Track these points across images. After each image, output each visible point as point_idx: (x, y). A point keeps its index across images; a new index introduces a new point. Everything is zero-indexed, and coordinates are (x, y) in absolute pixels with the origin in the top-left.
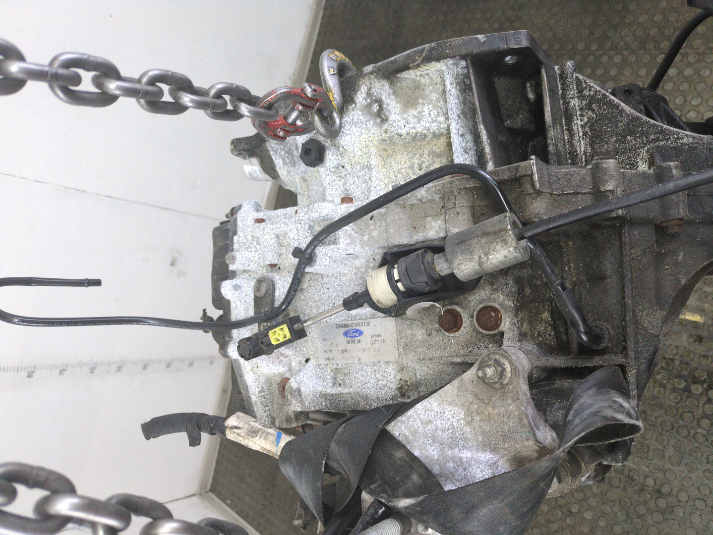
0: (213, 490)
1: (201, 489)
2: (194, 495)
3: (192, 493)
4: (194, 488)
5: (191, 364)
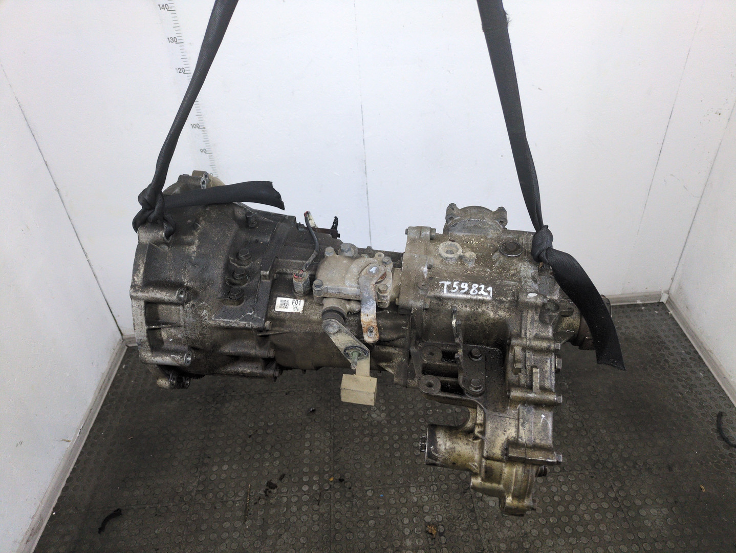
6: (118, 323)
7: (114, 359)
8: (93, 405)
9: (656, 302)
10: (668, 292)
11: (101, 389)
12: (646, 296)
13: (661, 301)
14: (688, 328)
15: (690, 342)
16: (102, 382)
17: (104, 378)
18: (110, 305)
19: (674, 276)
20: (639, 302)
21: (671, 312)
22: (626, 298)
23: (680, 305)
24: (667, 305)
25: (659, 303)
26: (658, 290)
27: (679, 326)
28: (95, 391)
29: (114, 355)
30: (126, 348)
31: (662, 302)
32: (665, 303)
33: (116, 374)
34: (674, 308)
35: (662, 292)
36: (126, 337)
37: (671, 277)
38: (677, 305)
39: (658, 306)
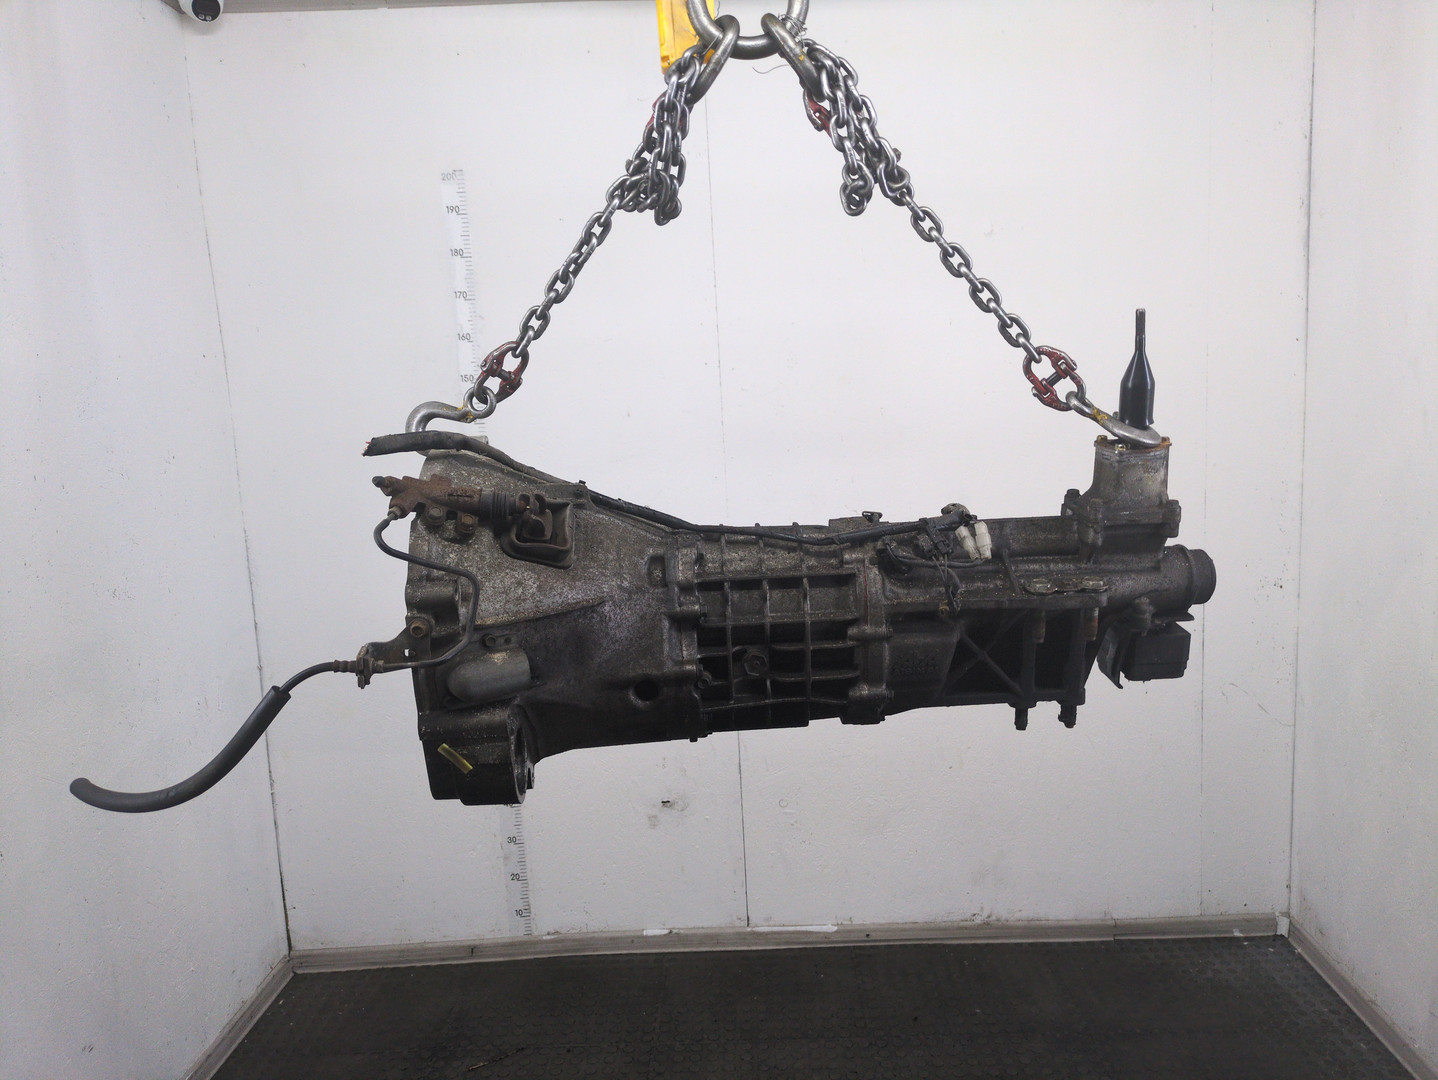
0: (297, 978)
1: (298, 957)
2: (290, 947)
3: (293, 943)
4: (301, 945)
5: (515, 877)
6: (289, 923)
7: (268, 984)
8: (214, 1051)
9: (1270, 934)
10: (1287, 915)
11: (234, 1027)
12: (1248, 922)
13: (1278, 933)
14: (1330, 969)
15: (1338, 996)
16: (238, 1016)
17: (244, 1009)
18: (285, 883)
19: (1290, 877)
20: (1237, 934)
21: (1299, 950)
22: (1210, 922)
23: (1310, 931)
24: (1290, 939)
25: (1276, 935)
26: (1268, 910)
27: (1316, 972)
28: (224, 1028)
29: (269, 978)
30: (292, 975)
31: (1282, 936)
32: (1286, 936)
33: (266, 1012)
34: (1302, 941)
35: (1277, 914)
36: (297, 953)
37: (1285, 883)
38: (1305, 933)
39: (1274, 940)
